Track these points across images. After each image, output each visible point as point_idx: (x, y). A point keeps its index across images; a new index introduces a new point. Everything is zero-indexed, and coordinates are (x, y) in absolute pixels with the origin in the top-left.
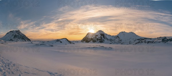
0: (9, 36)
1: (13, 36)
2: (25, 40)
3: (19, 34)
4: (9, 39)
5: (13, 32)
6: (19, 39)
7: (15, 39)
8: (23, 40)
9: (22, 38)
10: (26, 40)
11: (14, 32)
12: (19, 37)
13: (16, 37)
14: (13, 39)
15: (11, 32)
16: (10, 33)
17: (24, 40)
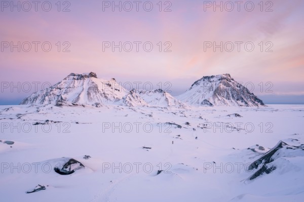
0: (200, 92)
1: (212, 92)
2: (246, 103)
3: (228, 85)
4: (201, 100)
5: (212, 80)
6: (227, 101)
7: (216, 99)
8: (239, 102)
9: (236, 98)
10: (250, 103)
11: (214, 79)
12: (228, 93)
13: (220, 94)
14: (211, 101)
15: (206, 80)
16: (202, 81)
17: (243, 104)
